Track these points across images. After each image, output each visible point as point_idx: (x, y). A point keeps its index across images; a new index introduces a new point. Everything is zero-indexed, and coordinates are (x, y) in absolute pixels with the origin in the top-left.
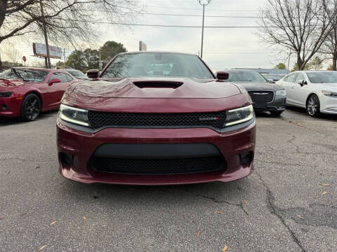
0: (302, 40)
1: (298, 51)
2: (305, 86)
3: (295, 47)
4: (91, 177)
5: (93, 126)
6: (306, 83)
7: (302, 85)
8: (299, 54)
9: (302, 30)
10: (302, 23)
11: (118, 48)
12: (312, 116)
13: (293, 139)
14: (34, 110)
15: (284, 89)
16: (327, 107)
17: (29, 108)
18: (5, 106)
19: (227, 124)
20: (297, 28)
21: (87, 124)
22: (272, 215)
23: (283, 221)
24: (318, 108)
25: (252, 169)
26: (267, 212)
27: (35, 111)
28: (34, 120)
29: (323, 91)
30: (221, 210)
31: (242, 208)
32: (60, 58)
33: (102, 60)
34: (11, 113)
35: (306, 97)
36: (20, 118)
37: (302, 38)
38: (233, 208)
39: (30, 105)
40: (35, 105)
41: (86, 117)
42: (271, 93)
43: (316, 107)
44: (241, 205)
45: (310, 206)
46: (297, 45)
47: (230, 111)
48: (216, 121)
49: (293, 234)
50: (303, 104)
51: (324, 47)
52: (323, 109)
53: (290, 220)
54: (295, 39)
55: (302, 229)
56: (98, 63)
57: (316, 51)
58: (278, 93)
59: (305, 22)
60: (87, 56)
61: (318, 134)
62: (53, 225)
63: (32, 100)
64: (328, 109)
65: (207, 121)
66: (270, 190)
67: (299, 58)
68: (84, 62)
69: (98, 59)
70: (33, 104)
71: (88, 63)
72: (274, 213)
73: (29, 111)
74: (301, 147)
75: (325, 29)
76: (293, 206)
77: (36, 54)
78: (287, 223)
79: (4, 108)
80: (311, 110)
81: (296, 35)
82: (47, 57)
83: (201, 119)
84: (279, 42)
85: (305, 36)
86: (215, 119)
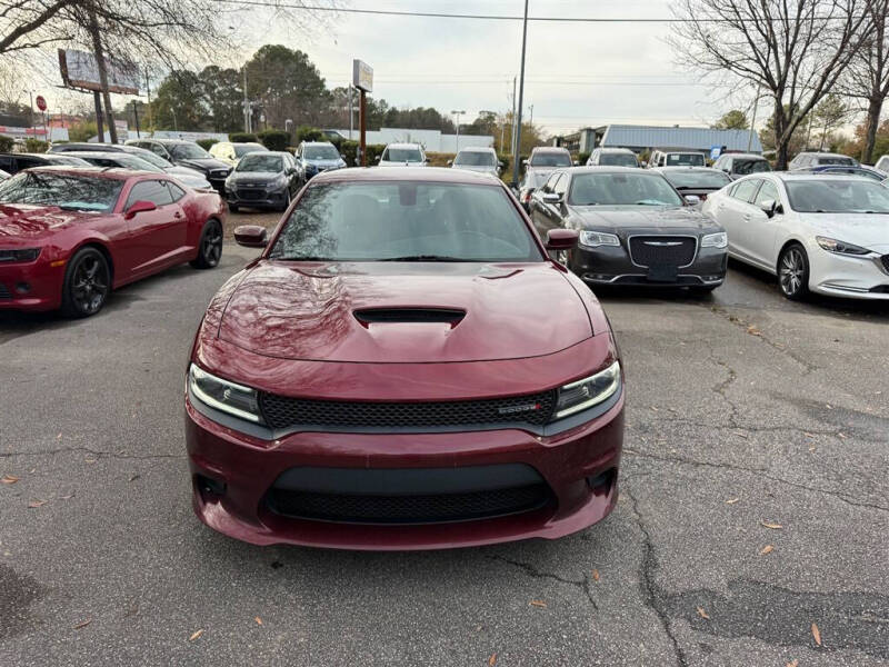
0: (789, 61)
1: (778, 89)
2: (777, 217)
3: (769, 78)
4: (268, 530)
5: (269, 423)
6: (780, 210)
7: (770, 214)
8: (779, 100)
9: (792, 32)
10: (793, 13)
11: (293, 65)
12: (789, 298)
13: (730, 381)
14: (94, 288)
15: (722, 230)
16: (827, 278)
17: (82, 284)
18: (23, 284)
19: (560, 414)
20: (778, 26)
21: (255, 418)
22: (645, 610)
23: (667, 625)
24: (805, 278)
25: (614, 500)
26: (639, 602)
27: (96, 290)
28: (97, 313)
29: (818, 238)
30: (542, 596)
31: (587, 590)
32: (136, 93)
33: (250, 99)
34: (37, 301)
35: (779, 248)
36: (62, 311)
37: (789, 54)
38: (568, 592)
39: (85, 276)
40: (96, 275)
41: (253, 402)
42: (690, 242)
43: (799, 277)
44: (584, 585)
45: (731, 585)
46: (775, 75)
47: (566, 387)
48: (534, 411)
49: (681, 655)
50: (769, 263)
51: (846, 78)
52: (817, 282)
53: (682, 623)
54: (772, 55)
55: (703, 646)
56: (240, 108)
57: (826, 92)
58: (707, 241)
59: (800, 9)
60: (210, 88)
61: (791, 361)
62: (197, 641)
63: (89, 263)
64: (827, 283)
65: (517, 414)
66: (653, 542)
67: (779, 109)
68: (203, 103)
69: (240, 97)
70: (92, 272)
71: (212, 106)
72: (651, 603)
73: (83, 289)
74: (742, 409)
75: (852, 33)
76: (695, 586)
77: (68, 83)
78: (673, 630)
79: (22, 290)
80: (788, 282)
81: (773, 46)
82: (99, 91)
83: (502, 411)
84: (728, 64)
85: (798, 49)
86: (533, 407)
